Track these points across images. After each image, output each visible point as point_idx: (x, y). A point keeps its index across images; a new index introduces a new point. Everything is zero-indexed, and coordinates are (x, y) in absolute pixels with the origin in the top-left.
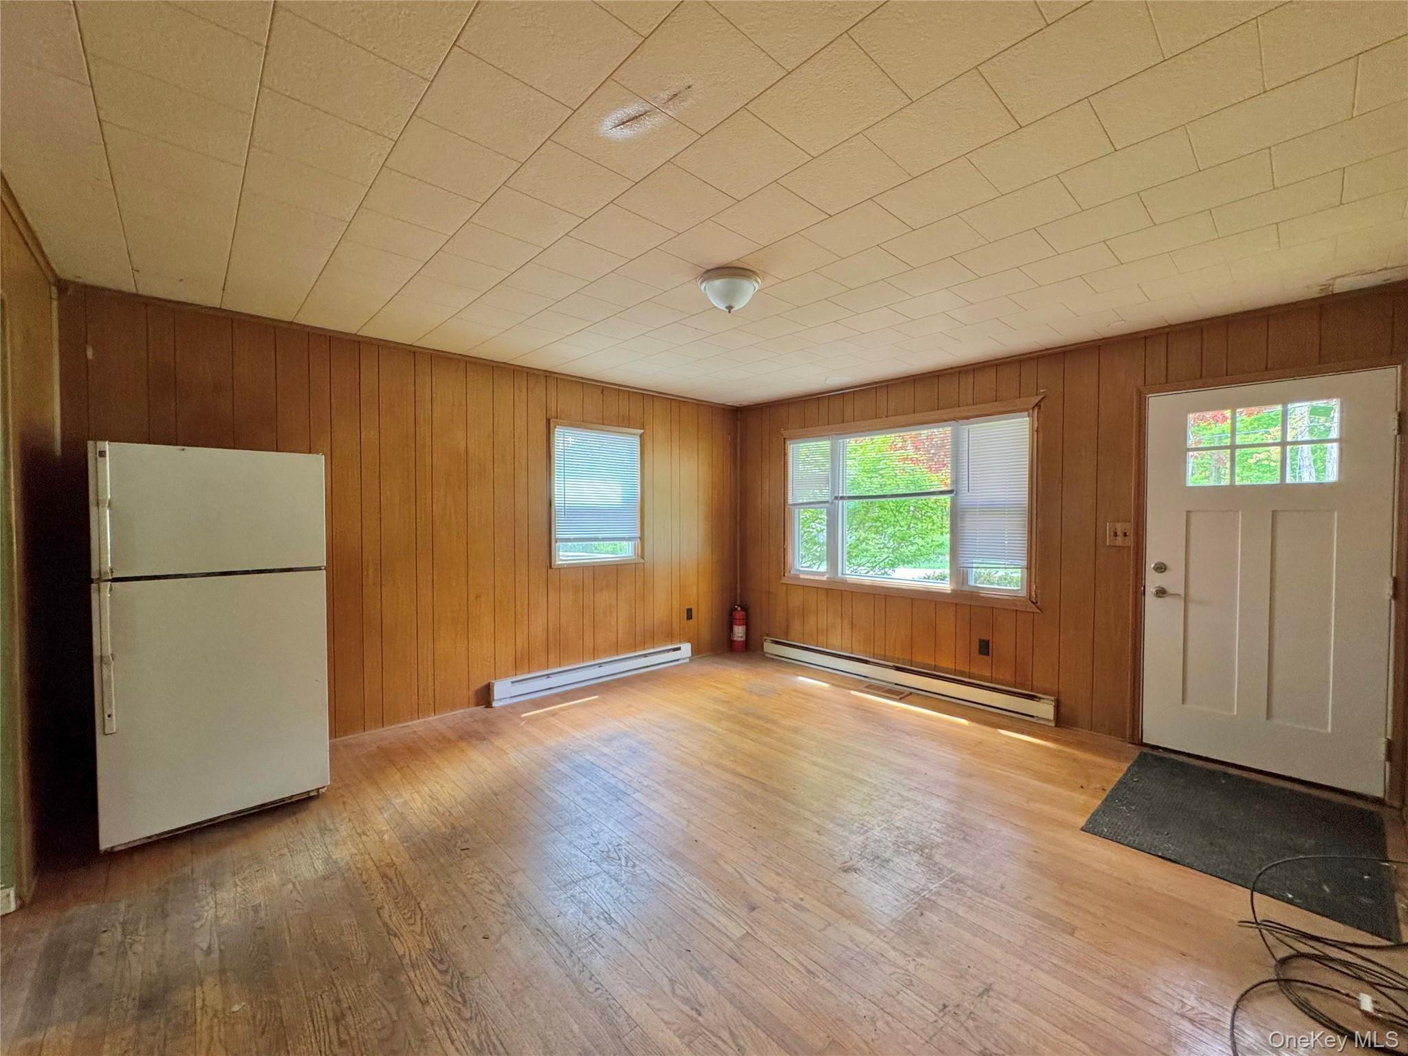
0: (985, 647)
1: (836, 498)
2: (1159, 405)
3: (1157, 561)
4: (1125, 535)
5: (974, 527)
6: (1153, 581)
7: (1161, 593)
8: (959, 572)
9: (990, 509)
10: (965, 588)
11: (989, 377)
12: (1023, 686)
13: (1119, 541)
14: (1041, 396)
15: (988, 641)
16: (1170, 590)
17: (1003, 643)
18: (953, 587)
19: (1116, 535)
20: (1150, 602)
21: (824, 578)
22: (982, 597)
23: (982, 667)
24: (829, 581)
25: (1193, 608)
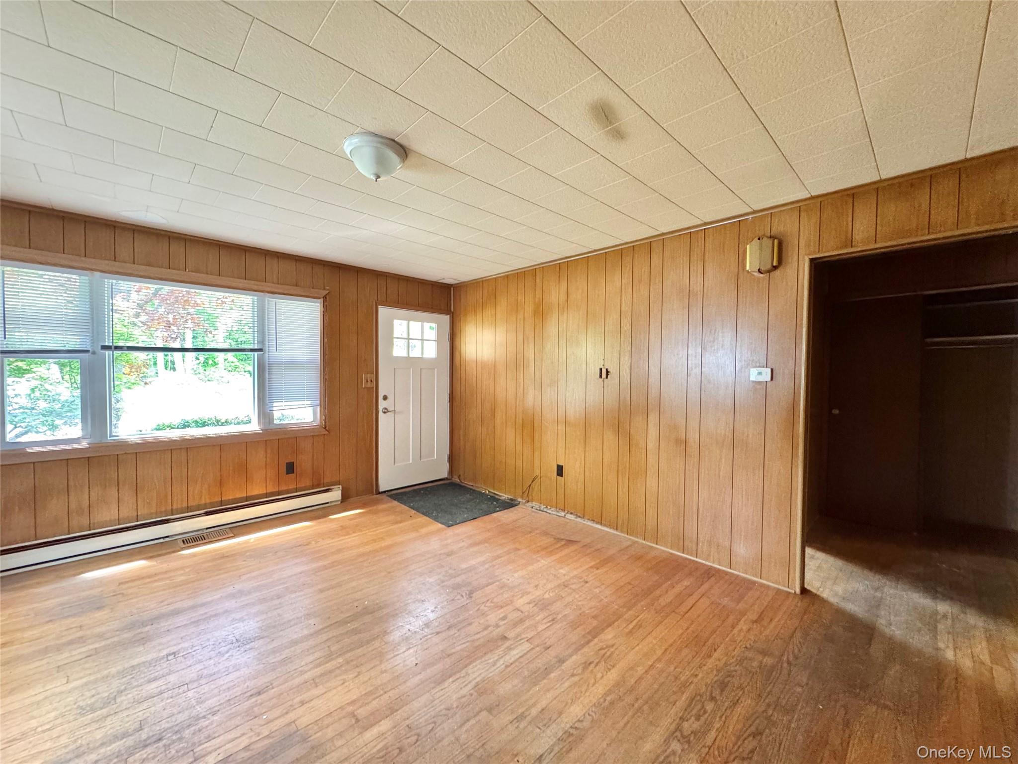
0: (290, 468)
1: (105, 348)
2: (383, 311)
3: (383, 395)
4: (371, 381)
5: (279, 380)
6: (382, 404)
7: (386, 411)
8: (265, 413)
9: (292, 364)
11: (290, 266)
12: (318, 486)
13: (369, 385)
14: (327, 292)
15: (293, 463)
16: (390, 409)
17: (304, 462)
18: (262, 427)
19: (367, 382)
20: (381, 414)
21: (84, 445)
22: (288, 431)
23: (290, 483)
25: (396, 416)
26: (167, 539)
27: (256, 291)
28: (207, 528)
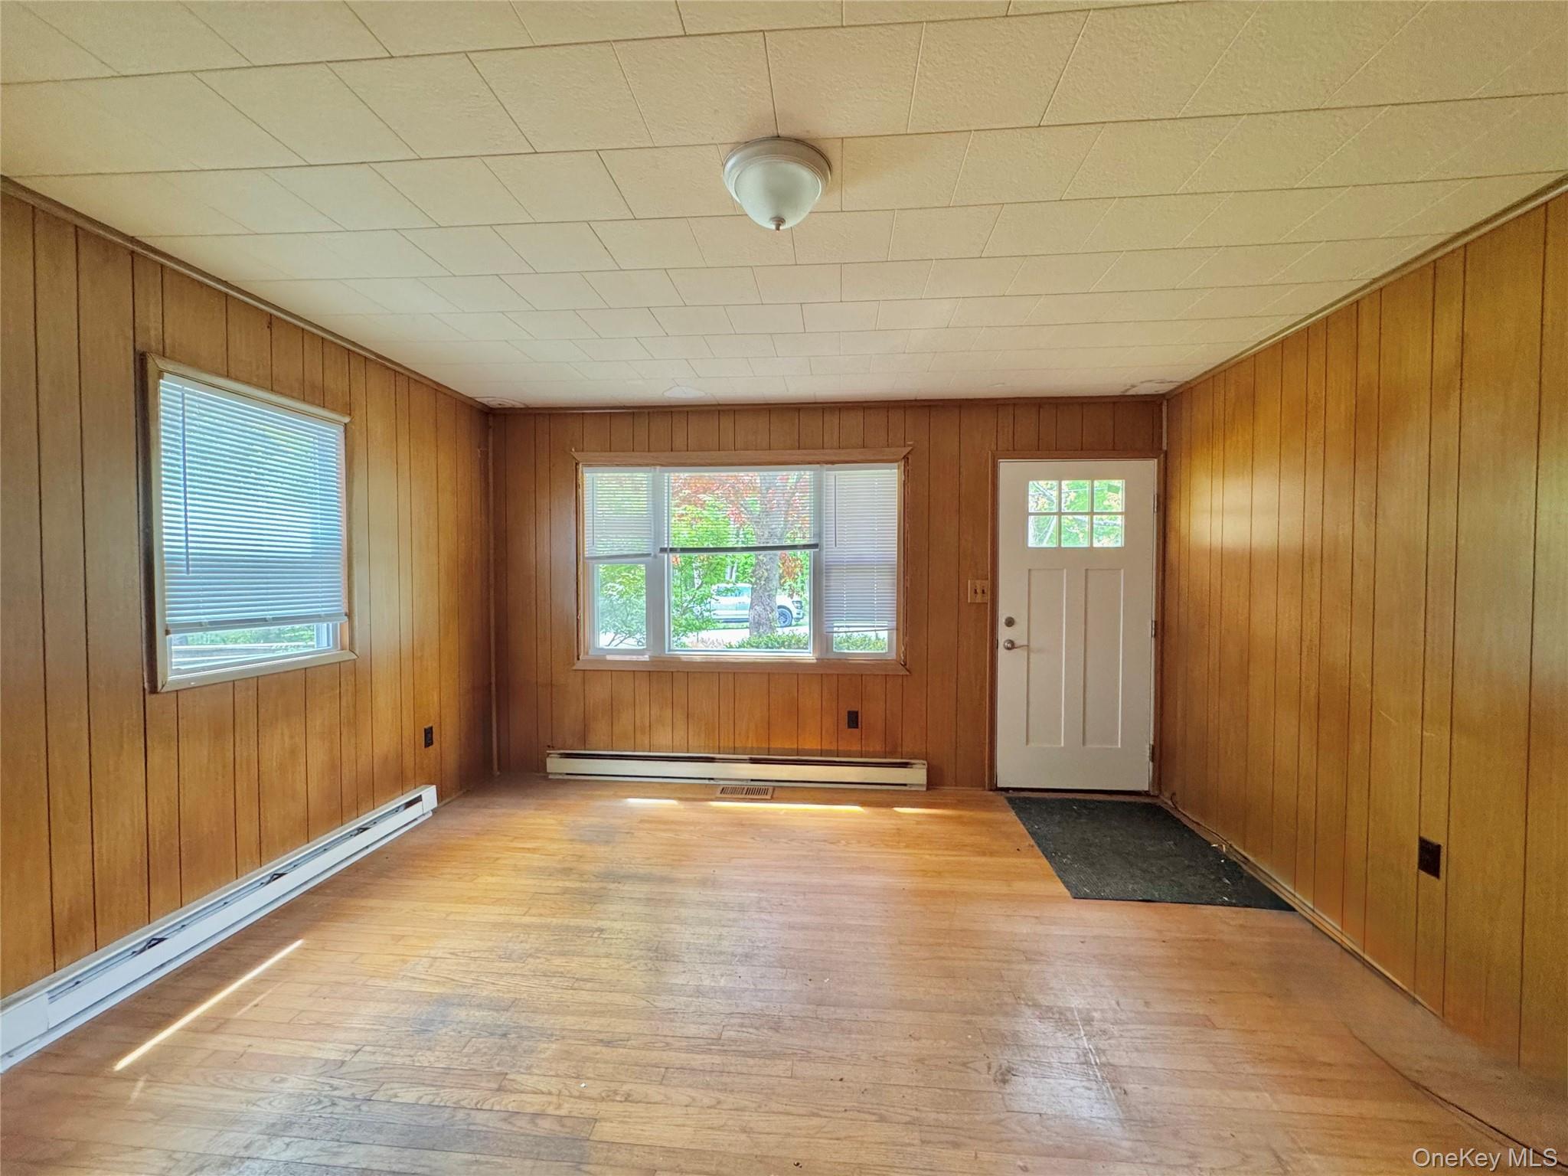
0: (853, 720)
1: (663, 550)
2: (1008, 470)
3: (1008, 615)
4: (983, 592)
5: (840, 587)
6: (1004, 634)
7: (1012, 646)
8: (821, 635)
9: (857, 566)
10: (831, 656)
11: (854, 421)
12: (892, 754)
13: (979, 599)
14: (910, 448)
15: (857, 713)
16: (1017, 643)
17: (873, 713)
18: (817, 655)
19: (976, 592)
20: (1002, 652)
21: (646, 658)
22: (850, 664)
23: (851, 741)
24: (653, 661)
25: (1032, 656)
26: (712, 782)
27: (810, 463)
28: (752, 780)
